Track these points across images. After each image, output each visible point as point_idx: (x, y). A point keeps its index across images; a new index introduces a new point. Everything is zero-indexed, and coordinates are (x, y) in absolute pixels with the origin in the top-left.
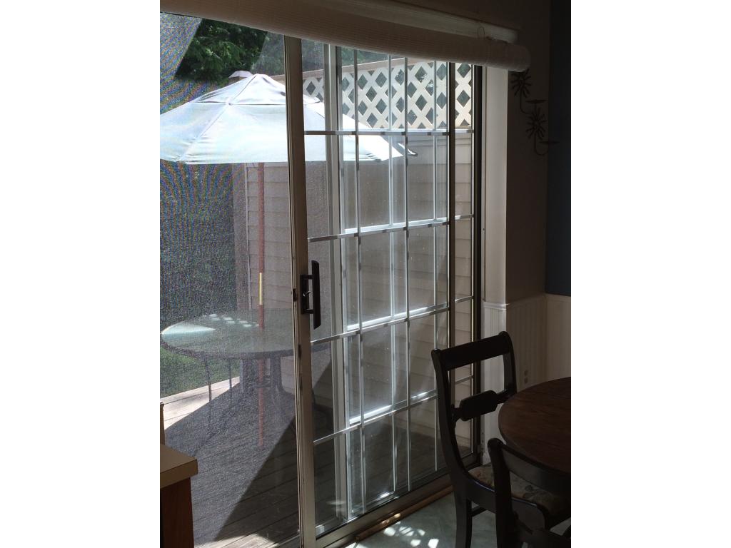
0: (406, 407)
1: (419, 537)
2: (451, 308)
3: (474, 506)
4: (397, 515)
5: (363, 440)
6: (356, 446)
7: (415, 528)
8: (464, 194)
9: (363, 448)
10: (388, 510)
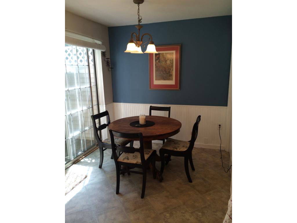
0: (83, 131)
1: (90, 160)
2: (92, 107)
3: (104, 148)
4: (84, 157)
5: (74, 140)
6: (72, 141)
7: (88, 158)
8: (93, 80)
9: (74, 142)
10: (81, 156)
